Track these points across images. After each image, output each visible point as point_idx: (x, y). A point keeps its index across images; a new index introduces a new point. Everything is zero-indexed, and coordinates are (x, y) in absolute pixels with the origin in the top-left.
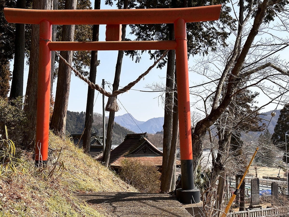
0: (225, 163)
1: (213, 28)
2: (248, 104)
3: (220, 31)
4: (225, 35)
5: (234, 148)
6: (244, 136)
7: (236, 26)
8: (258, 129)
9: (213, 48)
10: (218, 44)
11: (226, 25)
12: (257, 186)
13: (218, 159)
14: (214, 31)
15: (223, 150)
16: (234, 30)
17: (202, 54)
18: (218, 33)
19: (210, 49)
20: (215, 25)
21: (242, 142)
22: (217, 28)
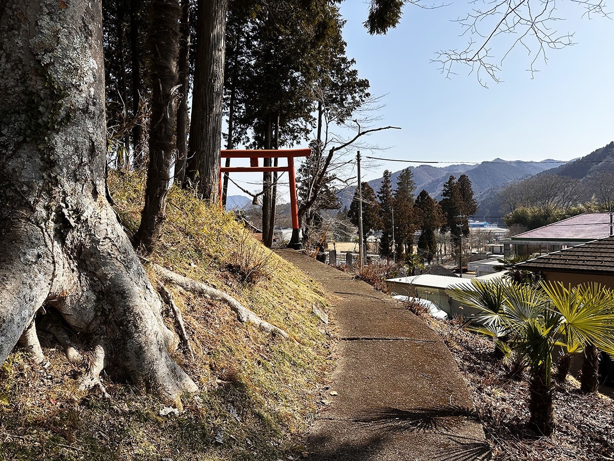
0: (310, 234)
1: (297, 125)
2: (326, 184)
3: (303, 127)
4: (308, 132)
5: (316, 224)
6: (323, 214)
7: (316, 124)
8: (336, 207)
9: (297, 141)
10: (302, 138)
11: (308, 123)
12: (334, 257)
13: (306, 231)
14: (298, 127)
15: (309, 225)
16: (314, 127)
17: (288, 146)
18: (302, 128)
19: (295, 142)
20: (298, 123)
21: (322, 219)
22: (300, 125)
